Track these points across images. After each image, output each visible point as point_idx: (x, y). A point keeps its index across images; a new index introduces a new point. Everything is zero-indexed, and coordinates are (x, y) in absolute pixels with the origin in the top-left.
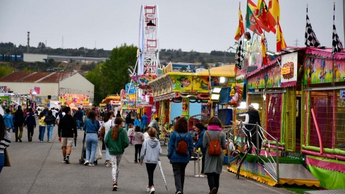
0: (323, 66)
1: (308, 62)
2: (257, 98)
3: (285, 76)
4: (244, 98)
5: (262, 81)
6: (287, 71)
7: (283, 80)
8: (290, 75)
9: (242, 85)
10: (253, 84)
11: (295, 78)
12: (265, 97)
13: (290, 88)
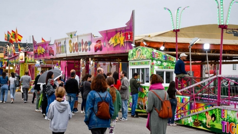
0: (32, 57)
1: (27, 56)
2: (12, 66)
3: (21, 59)
4: (7, 66)
5: (14, 60)
6: (22, 58)
7: (20, 61)
8: (22, 59)
9: (7, 61)
10: (11, 61)
11: (24, 60)
12: (15, 65)
13: (22, 63)
